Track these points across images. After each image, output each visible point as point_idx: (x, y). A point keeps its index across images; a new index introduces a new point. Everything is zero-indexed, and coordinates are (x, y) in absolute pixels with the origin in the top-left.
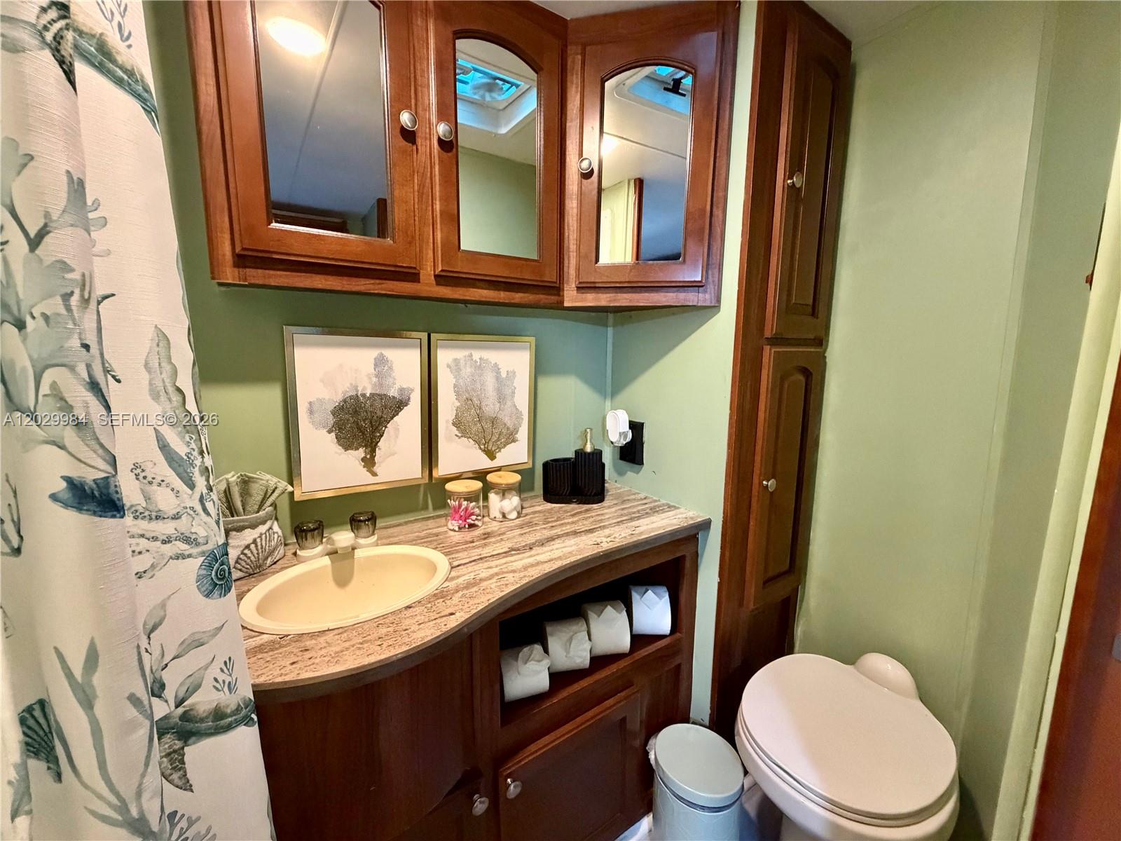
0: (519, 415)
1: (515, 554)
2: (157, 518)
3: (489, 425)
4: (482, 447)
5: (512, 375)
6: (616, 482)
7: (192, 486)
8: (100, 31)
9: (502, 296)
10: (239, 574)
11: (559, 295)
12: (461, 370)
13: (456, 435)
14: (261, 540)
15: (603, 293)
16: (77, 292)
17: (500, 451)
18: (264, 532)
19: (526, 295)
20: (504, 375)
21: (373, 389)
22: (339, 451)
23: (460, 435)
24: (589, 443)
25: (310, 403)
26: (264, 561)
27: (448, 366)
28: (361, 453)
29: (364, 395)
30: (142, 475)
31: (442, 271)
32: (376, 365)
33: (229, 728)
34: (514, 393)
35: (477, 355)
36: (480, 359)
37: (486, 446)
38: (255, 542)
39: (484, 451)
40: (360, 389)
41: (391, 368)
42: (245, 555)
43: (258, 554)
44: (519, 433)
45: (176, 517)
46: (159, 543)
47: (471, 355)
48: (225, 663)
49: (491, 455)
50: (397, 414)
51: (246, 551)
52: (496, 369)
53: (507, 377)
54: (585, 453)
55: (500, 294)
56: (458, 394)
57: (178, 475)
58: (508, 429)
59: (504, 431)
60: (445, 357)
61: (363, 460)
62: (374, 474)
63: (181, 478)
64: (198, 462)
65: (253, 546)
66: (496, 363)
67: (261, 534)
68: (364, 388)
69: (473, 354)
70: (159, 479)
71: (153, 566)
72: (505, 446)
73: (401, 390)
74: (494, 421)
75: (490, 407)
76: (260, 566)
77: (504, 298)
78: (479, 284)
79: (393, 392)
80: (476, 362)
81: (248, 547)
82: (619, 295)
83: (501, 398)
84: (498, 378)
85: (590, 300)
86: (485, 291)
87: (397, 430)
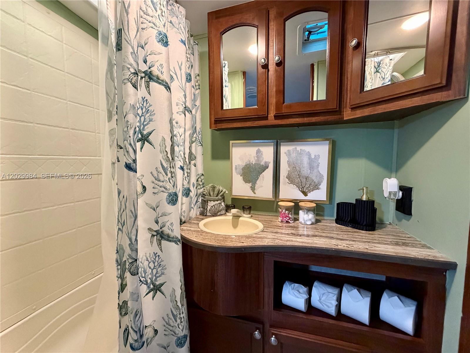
0: (321, 177)
1: (291, 235)
2: (159, 181)
3: (305, 180)
4: (301, 189)
5: (317, 157)
6: (396, 225)
7: (167, 175)
8: (157, 74)
9: (306, 120)
10: (210, 214)
11: (341, 115)
12: (291, 155)
13: (288, 182)
14: (216, 206)
15: (366, 108)
16: (129, 126)
17: (310, 192)
18: (217, 203)
19: (319, 117)
20: (313, 157)
21: (255, 162)
22: (243, 183)
23: (290, 183)
24: (365, 195)
25: (236, 166)
26: (217, 213)
27: (285, 153)
28: (250, 185)
29: (252, 164)
30: (157, 170)
31: (275, 114)
32: (257, 153)
33: (170, 241)
34: (318, 165)
35: (299, 148)
36: (300, 150)
37: (302, 189)
38: (214, 205)
39: (301, 191)
40: (251, 162)
41: (262, 154)
42: (212, 209)
43: (215, 210)
44: (321, 185)
45: (163, 182)
46: (159, 187)
47: (296, 148)
48: (171, 223)
49: (305, 194)
50: (264, 172)
51: (212, 208)
52: (309, 154)
53: (314, 158)
54: (362, 201)
55: (305, 119)
56: (289, 165)
57: (164, 171)
58: (315, 182)
59: (313, 183)
60: (284, 149)
61: (251, 187)
62: (255, 193)
63: (164, 172)
64: (169, 169)
65: (213, 207)
66: (309, 152)
67: (216, 204)
68: (253, 161)
69: (297, 147)
70: (160, 172)
71: (158, 192)
72: (313, 191)
73: (266, 162)
74: (307, 178)
75: (306, 171)
76: (216, 214)
77: (306, 121)
78: (293, 116)
79: (262, 163)
80: (298, 151)
81: (212, 207)
82: (377, 107)
83: (311, 168)
84: (310, 158)
85: (359, 114)
86: (297, 119)
87: (263, 177)
